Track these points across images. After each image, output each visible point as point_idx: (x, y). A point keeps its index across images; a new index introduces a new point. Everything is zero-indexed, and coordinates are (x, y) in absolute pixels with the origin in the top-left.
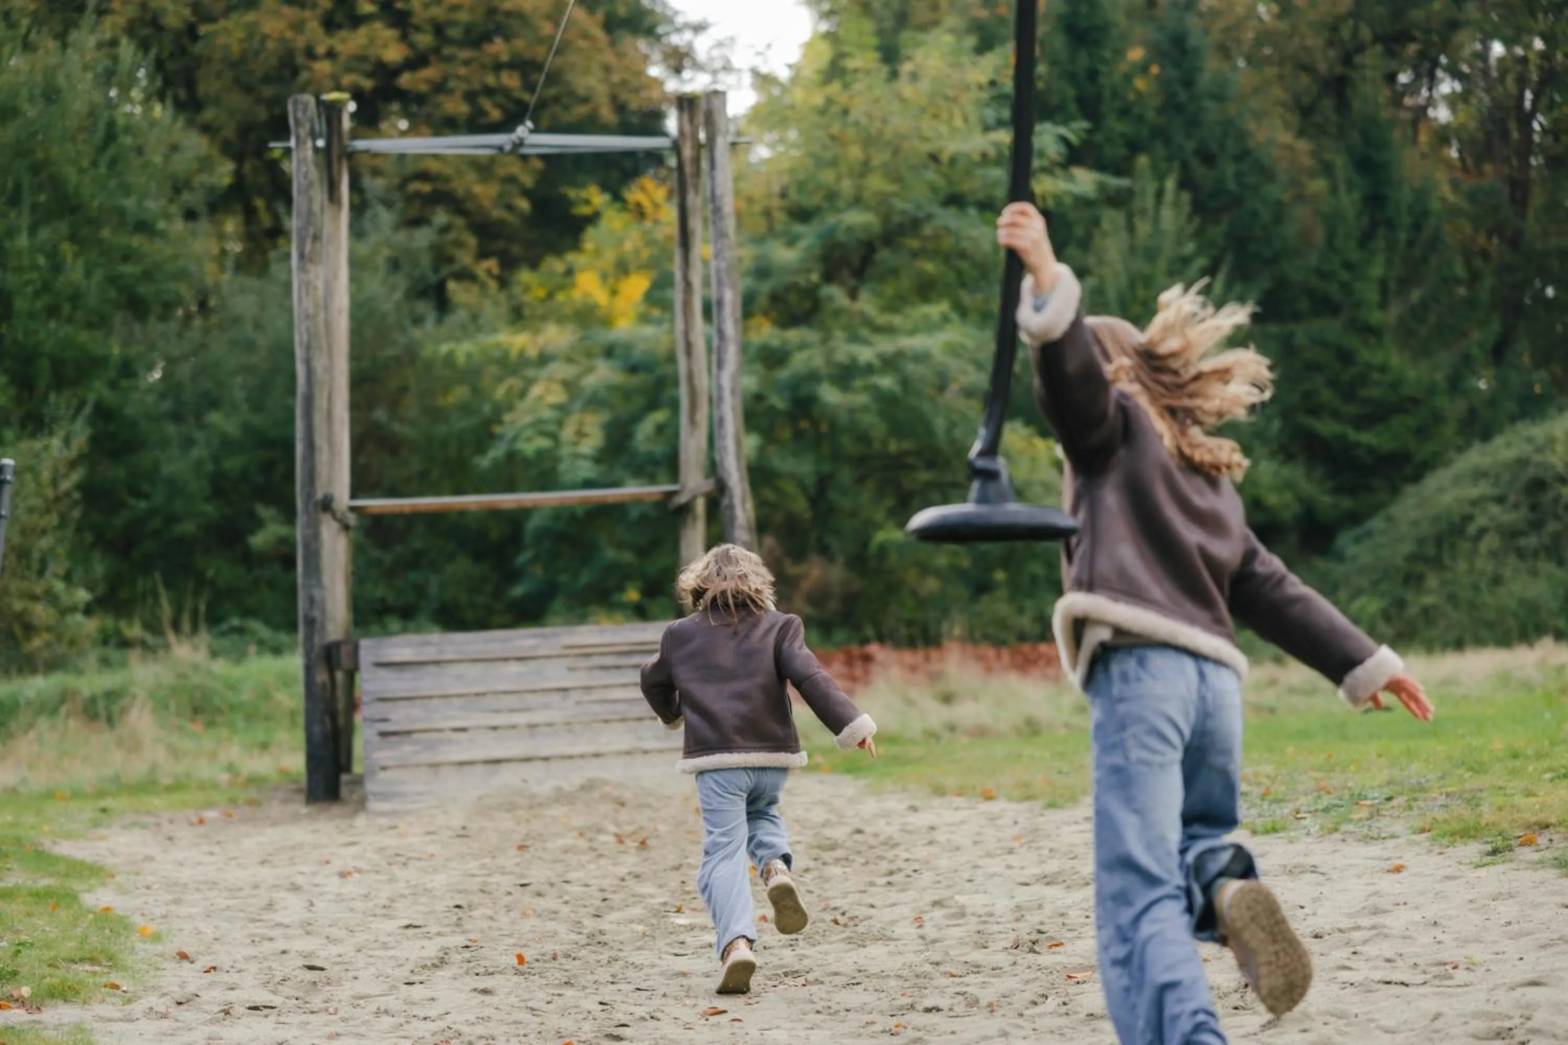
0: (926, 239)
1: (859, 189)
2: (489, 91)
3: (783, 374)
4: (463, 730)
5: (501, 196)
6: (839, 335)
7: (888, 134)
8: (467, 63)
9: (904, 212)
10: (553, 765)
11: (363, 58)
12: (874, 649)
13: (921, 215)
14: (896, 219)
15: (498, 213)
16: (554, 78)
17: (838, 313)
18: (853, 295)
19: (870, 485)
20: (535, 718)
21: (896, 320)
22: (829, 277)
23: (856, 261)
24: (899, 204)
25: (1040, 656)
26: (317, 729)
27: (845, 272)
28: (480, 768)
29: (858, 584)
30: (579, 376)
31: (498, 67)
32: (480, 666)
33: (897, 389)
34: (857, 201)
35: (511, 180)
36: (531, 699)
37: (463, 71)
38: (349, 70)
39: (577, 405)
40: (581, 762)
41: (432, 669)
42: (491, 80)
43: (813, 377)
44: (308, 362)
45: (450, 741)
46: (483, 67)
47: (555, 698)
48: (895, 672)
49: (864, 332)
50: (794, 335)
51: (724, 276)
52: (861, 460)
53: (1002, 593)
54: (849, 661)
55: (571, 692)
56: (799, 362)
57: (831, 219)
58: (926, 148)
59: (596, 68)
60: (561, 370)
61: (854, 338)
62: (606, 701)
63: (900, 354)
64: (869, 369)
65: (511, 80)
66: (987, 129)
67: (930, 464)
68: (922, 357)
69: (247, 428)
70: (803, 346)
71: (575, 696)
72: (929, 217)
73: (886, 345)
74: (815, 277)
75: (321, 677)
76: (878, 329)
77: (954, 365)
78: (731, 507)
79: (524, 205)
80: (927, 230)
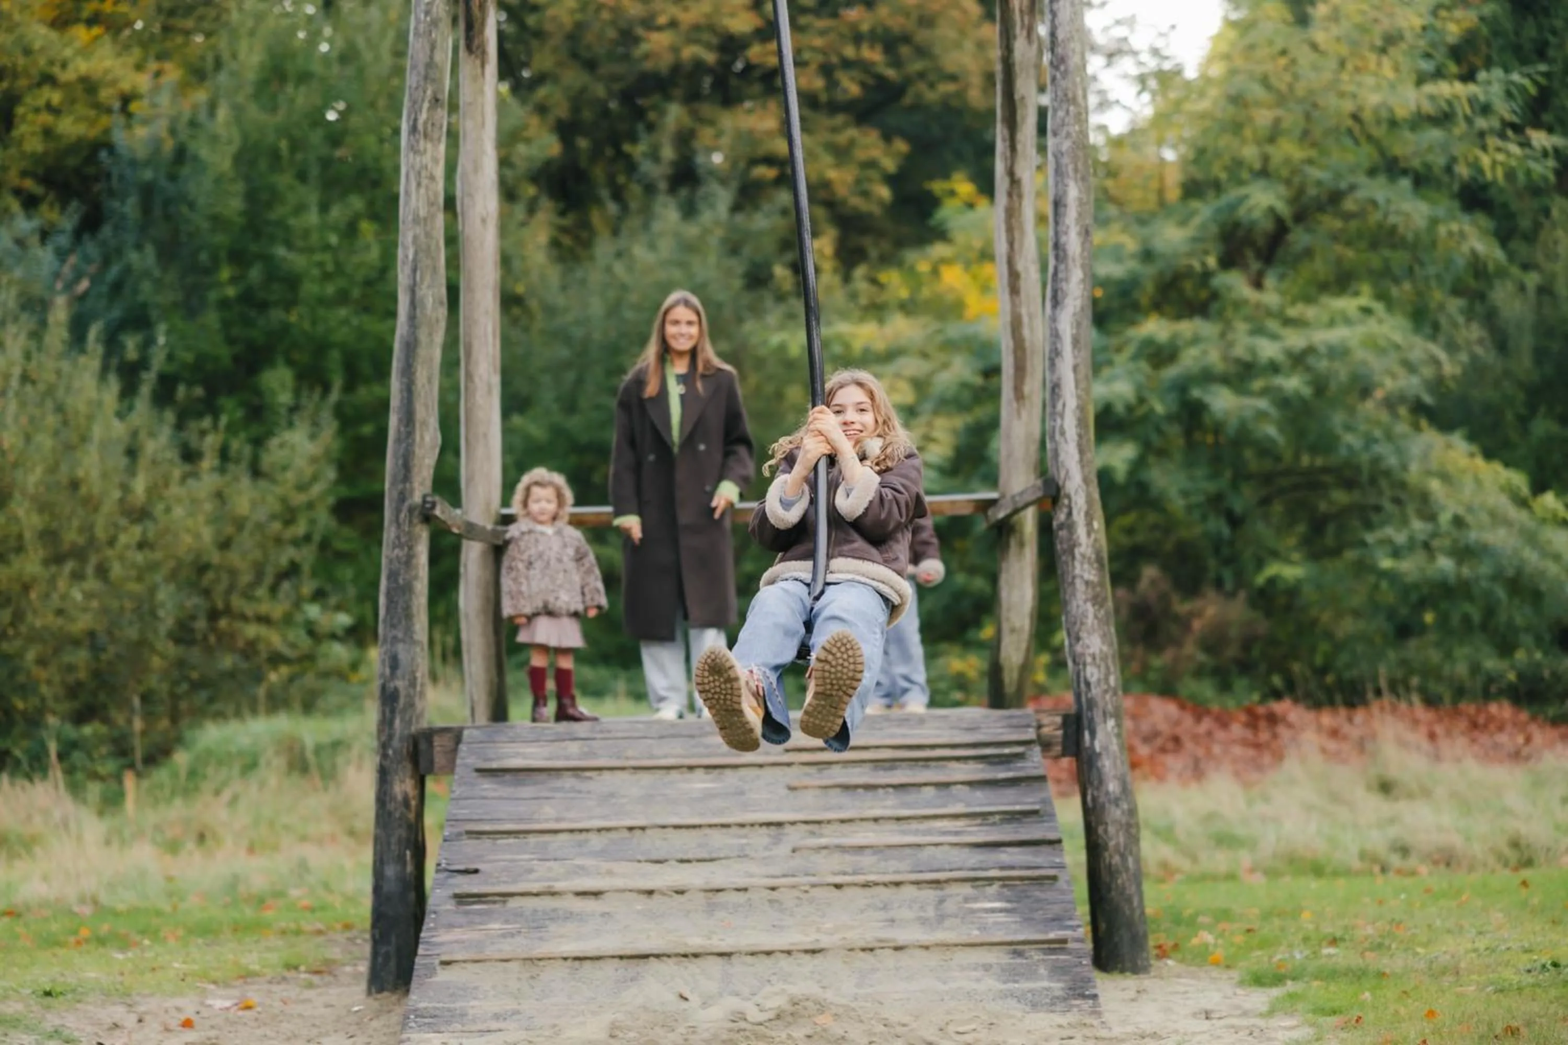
0: (1348, 217)
1: (1266, 159)
2: (847, 64)
3: (1171, 372)
4: (596, 894)
5: (858, 181)
6: (1241, 327)
7: (1301, 89)
8: (823, 33)
9: (1319, 183)
10: (737, 967)
11: (711, 28)
12: (1282, 707)
13: (1343, 185)
14: (1312, 192)
15: (856, 201)
16: (922, 52)
17: (1238, 305)
18: (1258, 284)
19: (1277, 508)
20: (718, 875)
21: (1310, 312)
22: (1228, 262)
23: (1261, 242)
24: (1315, 173)
25: (1490, 719)
26: (390, 871)
27: (1249, 254)
28: (609, 969)
29: (1263, 626)
30: (932, 373)
31: (858, 39)
32: (646, 778)
33: (1307, 391)
34: (1264, 173)
35: (871, 164)
36: (718, 839)
37: (818, 42)
38: (691, 41)
39: (928, 406)
40: (784, 963)
41: (568, 781)
42: (849, 52)
43: (1207, 377)
44: (413, 290)
45: (569, 916)
46: (842, 36)
47: (761, 837)
48: (1311, 739)
49: (1272, 325)
50: (1187, 327)
51: (1065, 160)
52: (1267, 479)
53: (1432, 637)
54: (1253, 721)
55: (788, 829)
56: (1190, 359)
57: (1234, 193)
58: (1348, 106)
59: (969, 45)
60: (912, 366)
61: (1259, 331)
62: (842, 849)
63: (1310, 350)
64: (1274, 368)
65: (873, 55)
66: (1421, 80)
67: (1349, 484)
68: (1338, 352)
69: (557, 432)
70: (1195, 340)
71: (794, 836)
72: (1353, 188)
73: (1296, 340)
74: (1212, 261)
75: (403, 786)
76: (1288, 322)
77: (1376, 364)
78: (1070, 526)
79: (884, 192)
80: (1349, 205)
